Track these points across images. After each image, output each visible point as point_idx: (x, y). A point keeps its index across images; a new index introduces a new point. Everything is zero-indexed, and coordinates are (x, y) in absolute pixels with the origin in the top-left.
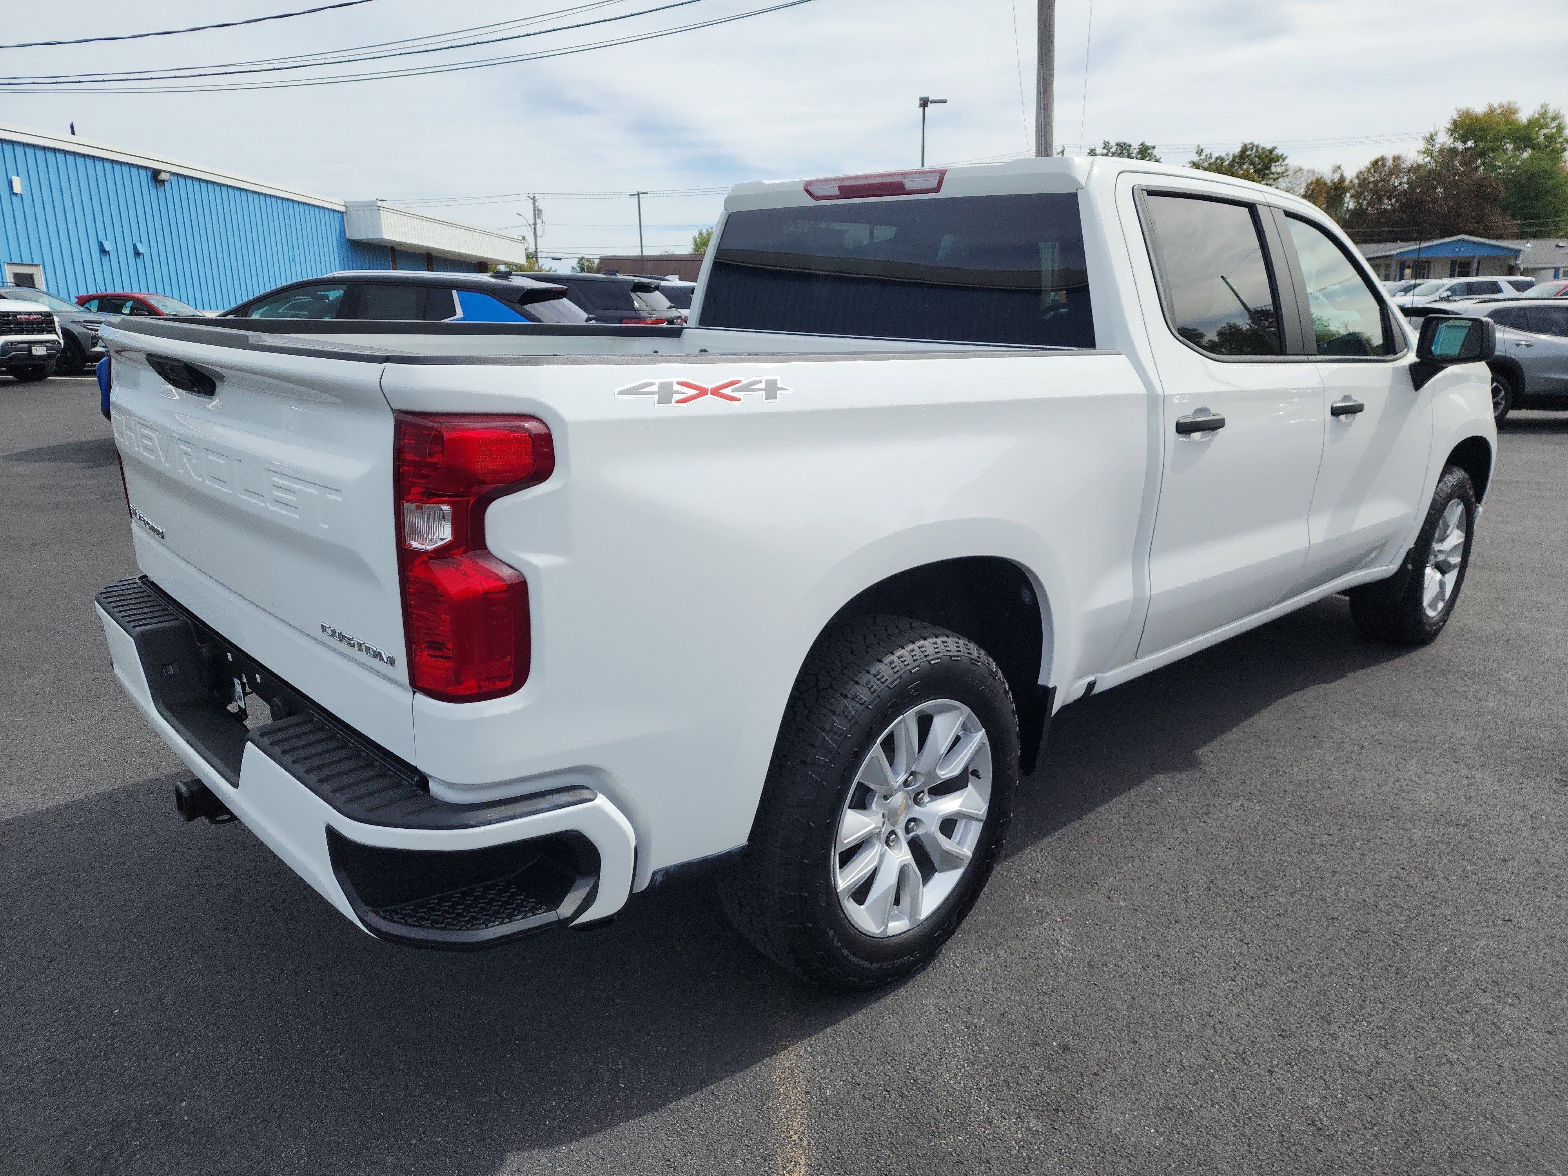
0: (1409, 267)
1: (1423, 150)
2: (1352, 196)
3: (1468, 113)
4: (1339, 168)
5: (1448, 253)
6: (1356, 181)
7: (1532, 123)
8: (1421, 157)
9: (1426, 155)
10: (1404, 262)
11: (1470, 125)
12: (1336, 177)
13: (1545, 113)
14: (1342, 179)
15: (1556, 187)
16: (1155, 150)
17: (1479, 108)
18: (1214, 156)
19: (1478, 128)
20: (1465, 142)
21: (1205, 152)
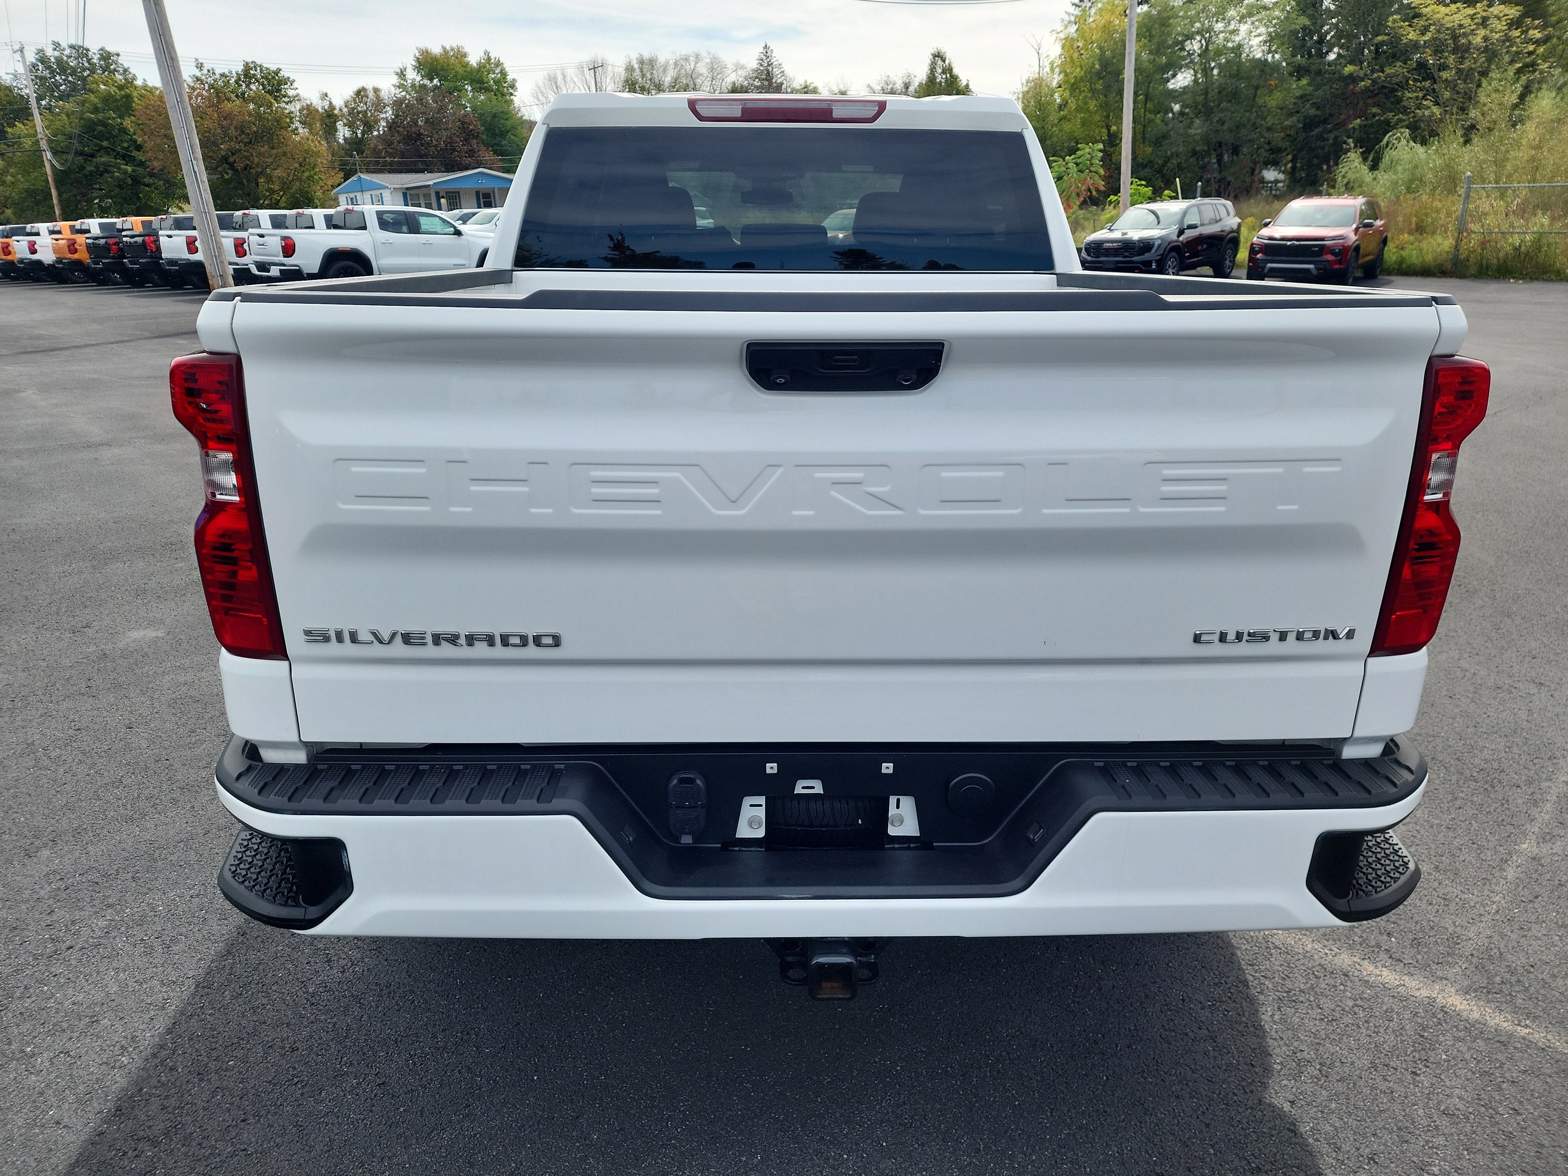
0: (443, 197)
1: (398, 84)
2: (345, 125)
3: (427, 51)
4: (326, 95)
5: (472, 185)
6: (345, 110)
7: (481, 66)
8: (398, 91)
9: (401, 90)
10: (439, 192)
11: (432, 64)
12: (326, 104)
13: (489, 59)
14: (332, 107)
15: (514, 127)
16: (120, 58)
17: (436, 50)
18: (218, 72)
19: (439, 67)
20: (431, 80)
21: (207, 66)
